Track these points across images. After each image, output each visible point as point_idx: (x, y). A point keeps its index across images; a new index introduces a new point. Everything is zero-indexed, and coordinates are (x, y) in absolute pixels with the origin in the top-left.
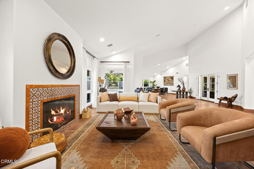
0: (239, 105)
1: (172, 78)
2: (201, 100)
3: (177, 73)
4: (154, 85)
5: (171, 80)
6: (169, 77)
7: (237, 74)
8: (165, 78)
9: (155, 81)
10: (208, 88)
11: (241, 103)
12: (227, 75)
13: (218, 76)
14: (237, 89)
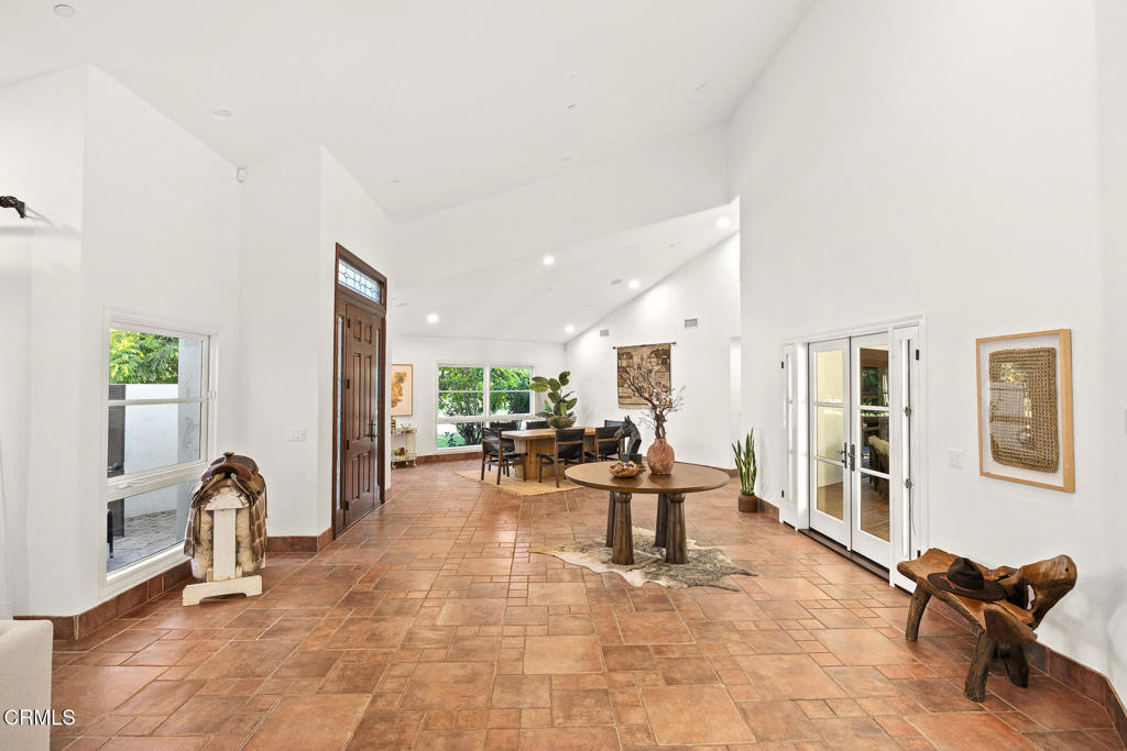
0: (1091, 659)
1: (663, 354)
2: (811, 533)
3: (691, 323)
4: (559, 401)
5: (656, 368)
6: (646, 352)
7: (1066, 336)
8: (624, 353)
9: (564, 378)
10: (853, 447)
11: (1110, 650)
12: (980, 342)
13: (913, 355)
14: (1070, 487)
